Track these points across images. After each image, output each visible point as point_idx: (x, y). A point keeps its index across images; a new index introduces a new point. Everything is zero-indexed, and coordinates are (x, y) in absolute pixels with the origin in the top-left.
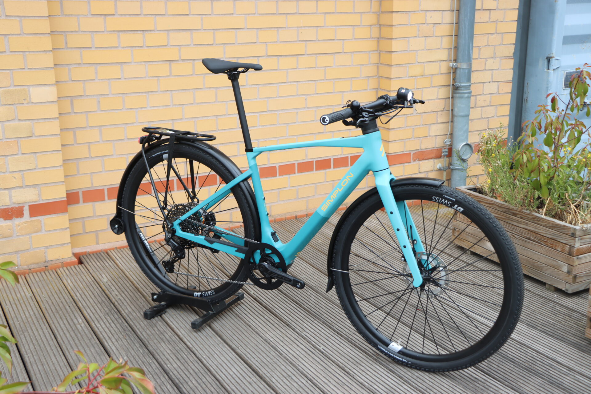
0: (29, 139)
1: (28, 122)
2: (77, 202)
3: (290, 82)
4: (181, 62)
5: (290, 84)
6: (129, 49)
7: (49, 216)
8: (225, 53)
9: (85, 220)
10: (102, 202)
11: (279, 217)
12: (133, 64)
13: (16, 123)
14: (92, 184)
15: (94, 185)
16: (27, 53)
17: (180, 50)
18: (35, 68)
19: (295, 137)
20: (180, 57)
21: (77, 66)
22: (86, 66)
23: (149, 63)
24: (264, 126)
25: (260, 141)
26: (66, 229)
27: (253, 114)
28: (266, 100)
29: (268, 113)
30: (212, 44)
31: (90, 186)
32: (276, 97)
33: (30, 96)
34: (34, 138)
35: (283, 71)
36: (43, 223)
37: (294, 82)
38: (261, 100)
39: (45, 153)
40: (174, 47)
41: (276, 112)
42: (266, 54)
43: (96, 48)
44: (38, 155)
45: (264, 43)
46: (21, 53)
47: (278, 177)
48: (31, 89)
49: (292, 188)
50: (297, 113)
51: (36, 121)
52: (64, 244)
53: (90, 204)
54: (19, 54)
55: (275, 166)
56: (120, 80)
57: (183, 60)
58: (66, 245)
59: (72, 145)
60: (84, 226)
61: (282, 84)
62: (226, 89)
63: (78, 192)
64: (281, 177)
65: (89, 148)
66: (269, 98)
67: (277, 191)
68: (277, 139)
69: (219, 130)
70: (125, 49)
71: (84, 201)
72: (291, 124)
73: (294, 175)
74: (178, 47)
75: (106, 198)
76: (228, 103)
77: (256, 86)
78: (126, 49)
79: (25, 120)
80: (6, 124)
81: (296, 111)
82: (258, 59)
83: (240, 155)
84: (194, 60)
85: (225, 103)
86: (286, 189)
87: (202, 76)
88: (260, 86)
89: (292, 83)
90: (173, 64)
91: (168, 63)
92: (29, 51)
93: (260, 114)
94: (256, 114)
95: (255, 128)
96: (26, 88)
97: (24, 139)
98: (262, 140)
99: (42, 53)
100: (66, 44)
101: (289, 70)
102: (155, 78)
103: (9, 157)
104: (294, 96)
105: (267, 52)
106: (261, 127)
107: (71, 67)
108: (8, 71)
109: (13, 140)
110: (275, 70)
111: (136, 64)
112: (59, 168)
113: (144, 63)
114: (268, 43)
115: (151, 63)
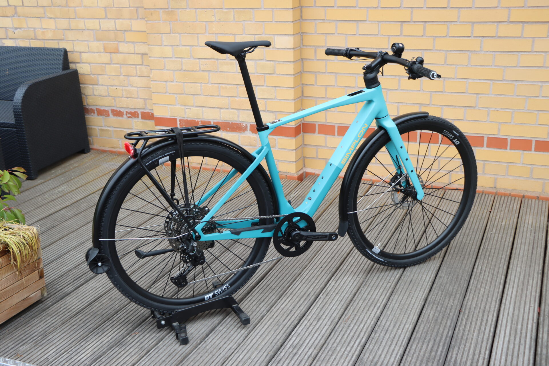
0: (272, 75)
1: (272, 63)
2: (314, 132)
3: (536, 52)
4: (413, 23)
5: (535, 53)
6: (365, 9)
7: (281, 137)
8: (459, 17)
9: (318, 148)
10: (333, 136)
11: (503, 191)
12: (368, 22)
13: (264, 62)
14: (326, 120)
15: (328, 121)
16: (275, 10)
17: (412, 12)
18: (279, 22)
19: (536, 112)
20: (412, 19)
21: (322, 21)
22: (329, 21)
23: (382, 23)
24: (497, 95)
25: (491, 109)
26: (293, 150)
27: (485, 81)
28: (503, 68)
29: (504, 82)
30: (446, 8)
31: (325, 121)
32: (516, 66)
33: (274, 43)
34: (275, 75)
35: (528, 39)
36: (277, 141)
37: (542, 52)
38: (496, 68)
39: (282, 88)
40: (407, 9)
41: (514, 83)
42: (508, 20)
43: (338, 7)
44: (277, 88)
45: (507, 7)
46: (271, 9)
47: (508, 150)
48: (276, 37)
49: (526, 166)
50: (541, 86)
51: (278, 62)
52: (291, 162)
53: (323, 136)
54: (269, 10)
55: (507, 139)
56: (355, 36)
57: (414, 22)
58: (292, 163)
59: (314, 85)
60: (317, 153)
61: (526, 54)
62: (457, 52)
63: (315, 124)
64: (512, 151)
65: (326, 90)
66: (507, 67)
67: (506, 164)
68: (511, 111)
69: (446, 92)
70: (361, 9)
71: (319, 133)
72: (532, 98)
73: (529, 152)
74: (410, 9)
75: (336, 134)
76: (458, 67)
77: (492, 53)
78: (363, 9)
79: (270, 61)
80: (258, 62)
81: (540, 84)
82: (498, 25)
83: (467, 120)
84: (426, 22)
85: (454, 66)
86: (517, 165)
87: (433, 38)
88: (497, 53)
89: (538, 53)
90: (405, 25)
91: (400, 23)
92: (276, 8)
93: (493, 82)
94: (489, 82)
95: (487, 96)
96: (272, 36)
97: (268, 75)
98: (493, 109)
99: (285, 10)
100: (315, 3)
101: (536, 39)
102: (386, 37)
103: (258, 87)
104: (540, 67)
105: (509, 17)
106: (493, 96)
107: (317, 22)
108: (262, 23)
109: (261, 75)
110: (517, 37)
111: (370, 22)
112: (291, 101)
113: (377, 22)
114: (512, 9)
115: (384, 23)
